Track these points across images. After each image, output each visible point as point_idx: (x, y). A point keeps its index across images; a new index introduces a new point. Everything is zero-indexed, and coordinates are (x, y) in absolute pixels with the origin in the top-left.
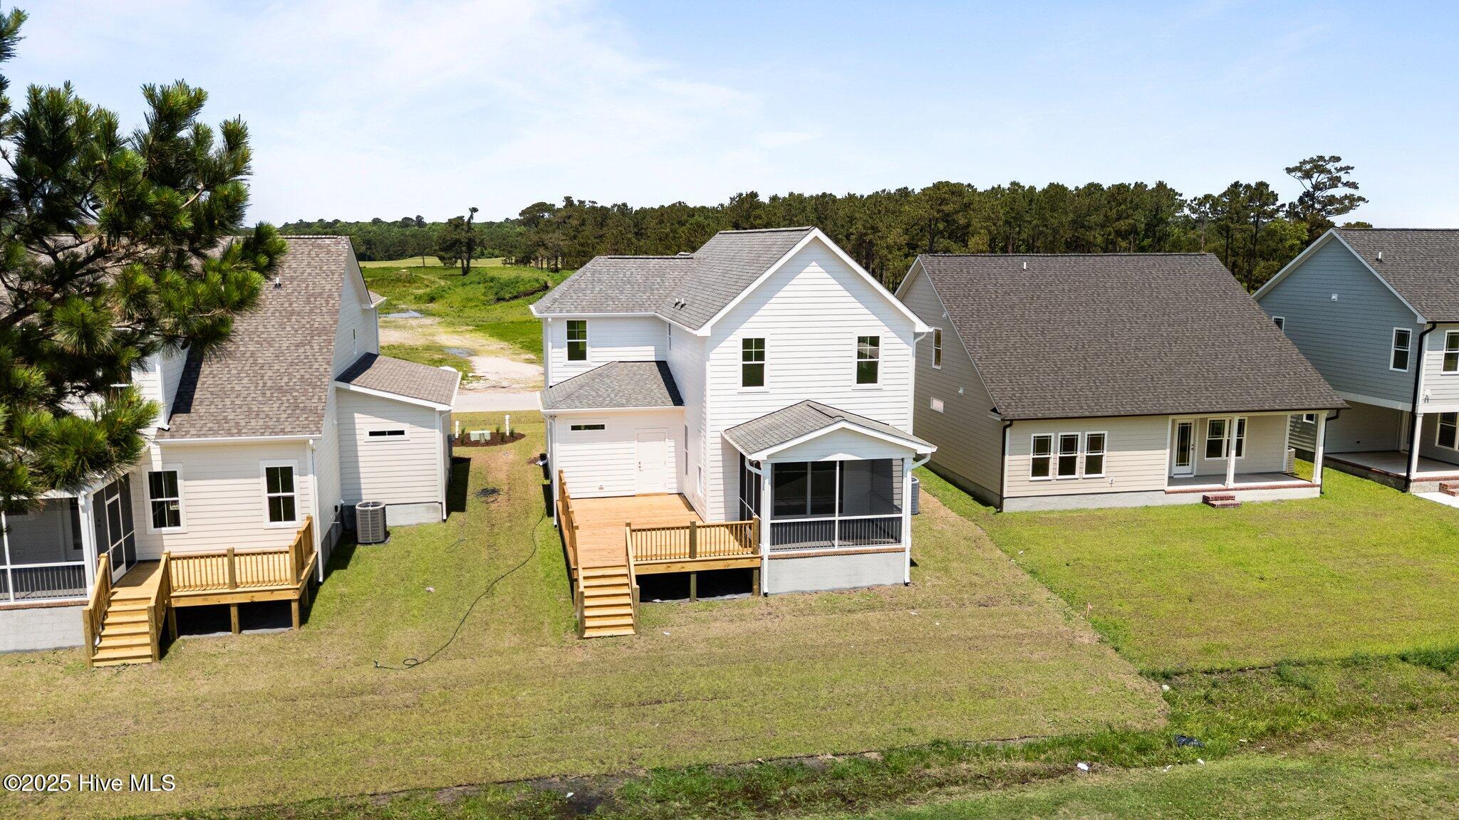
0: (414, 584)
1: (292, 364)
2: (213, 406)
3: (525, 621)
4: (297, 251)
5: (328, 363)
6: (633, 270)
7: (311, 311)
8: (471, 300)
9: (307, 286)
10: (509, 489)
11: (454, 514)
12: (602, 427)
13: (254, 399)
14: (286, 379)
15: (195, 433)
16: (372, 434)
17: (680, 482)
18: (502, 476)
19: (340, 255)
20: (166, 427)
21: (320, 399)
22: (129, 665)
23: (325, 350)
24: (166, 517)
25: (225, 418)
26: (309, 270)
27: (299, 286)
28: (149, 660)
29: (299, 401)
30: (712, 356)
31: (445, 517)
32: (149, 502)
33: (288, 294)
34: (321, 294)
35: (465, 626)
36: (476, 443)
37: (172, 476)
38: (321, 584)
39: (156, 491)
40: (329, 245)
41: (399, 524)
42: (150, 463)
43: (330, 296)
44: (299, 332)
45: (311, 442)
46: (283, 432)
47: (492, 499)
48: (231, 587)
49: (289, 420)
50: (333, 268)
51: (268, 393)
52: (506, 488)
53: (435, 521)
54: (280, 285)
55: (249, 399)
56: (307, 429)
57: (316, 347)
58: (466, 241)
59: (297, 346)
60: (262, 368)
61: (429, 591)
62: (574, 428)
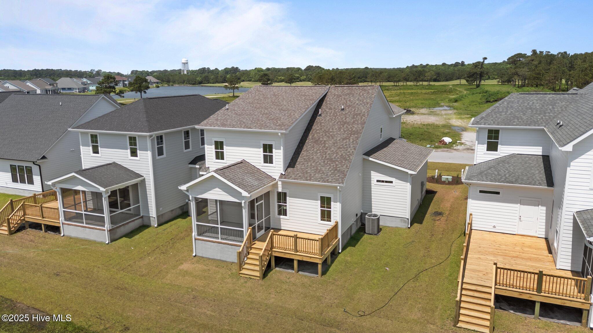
0: (381, 263)
1: (339, 148)
2: (303, 165)
3: (428, 303)
4: (355, 92)
5: (355, 149)
6: (535, 101)
7: (354, 122)
8: (474, 102)
9: (355, 110)
10: (449, 214)
11: (415, 224)
12: (498, 193)
13: (320, 164)
14: (335, 156)
15: (293, 177)
16: (378, 181)
17: (547, 232)
18: (448, 205)
19: (373, 94)
20: (284, 173)
21: (347, 166)
22: (251, 278)
23: (355, 142)
24: (283, 212)
25: (307, 172)
26: (357, 102)
27: (351, 109)
28: (258, 278)
29: (338, 167)
30: (572, 164)
31: (409, 226)
32: (276, 204)
33: (346, 114)
34: (360, 114)
35: (396, 297)
36: (444, 183)
37: (285, 194)
38: (339, 253)
39: (279, 200)
40: (369, 90)
41: (387, 225)
42: (277, 188)
43: (364, 115)
44: (346, 132)
45: (338, 187)
46: (328, 181)
47: (438, 218)
48: (295, 252)
49: (332, 175)
50: (368, 101)
51: (326, 161)
52: (447, 213)
53: (404, 227)
54: (344, 109)
55: (318, 163)
56: (338, 181)
57: (351, 140)
58: (480, 73)
59: (344, 139)
60: (326, 149)
61: (386, 269)
62: (481, 192)
